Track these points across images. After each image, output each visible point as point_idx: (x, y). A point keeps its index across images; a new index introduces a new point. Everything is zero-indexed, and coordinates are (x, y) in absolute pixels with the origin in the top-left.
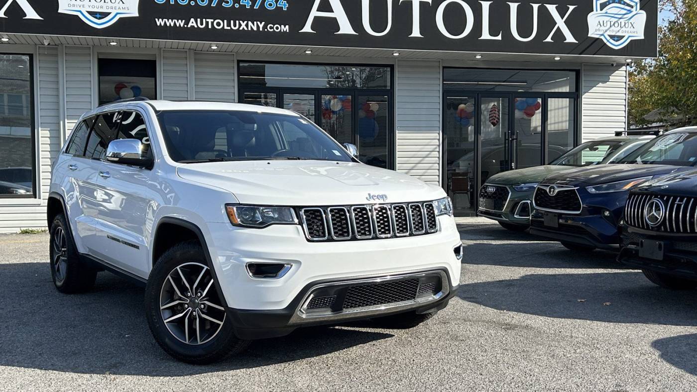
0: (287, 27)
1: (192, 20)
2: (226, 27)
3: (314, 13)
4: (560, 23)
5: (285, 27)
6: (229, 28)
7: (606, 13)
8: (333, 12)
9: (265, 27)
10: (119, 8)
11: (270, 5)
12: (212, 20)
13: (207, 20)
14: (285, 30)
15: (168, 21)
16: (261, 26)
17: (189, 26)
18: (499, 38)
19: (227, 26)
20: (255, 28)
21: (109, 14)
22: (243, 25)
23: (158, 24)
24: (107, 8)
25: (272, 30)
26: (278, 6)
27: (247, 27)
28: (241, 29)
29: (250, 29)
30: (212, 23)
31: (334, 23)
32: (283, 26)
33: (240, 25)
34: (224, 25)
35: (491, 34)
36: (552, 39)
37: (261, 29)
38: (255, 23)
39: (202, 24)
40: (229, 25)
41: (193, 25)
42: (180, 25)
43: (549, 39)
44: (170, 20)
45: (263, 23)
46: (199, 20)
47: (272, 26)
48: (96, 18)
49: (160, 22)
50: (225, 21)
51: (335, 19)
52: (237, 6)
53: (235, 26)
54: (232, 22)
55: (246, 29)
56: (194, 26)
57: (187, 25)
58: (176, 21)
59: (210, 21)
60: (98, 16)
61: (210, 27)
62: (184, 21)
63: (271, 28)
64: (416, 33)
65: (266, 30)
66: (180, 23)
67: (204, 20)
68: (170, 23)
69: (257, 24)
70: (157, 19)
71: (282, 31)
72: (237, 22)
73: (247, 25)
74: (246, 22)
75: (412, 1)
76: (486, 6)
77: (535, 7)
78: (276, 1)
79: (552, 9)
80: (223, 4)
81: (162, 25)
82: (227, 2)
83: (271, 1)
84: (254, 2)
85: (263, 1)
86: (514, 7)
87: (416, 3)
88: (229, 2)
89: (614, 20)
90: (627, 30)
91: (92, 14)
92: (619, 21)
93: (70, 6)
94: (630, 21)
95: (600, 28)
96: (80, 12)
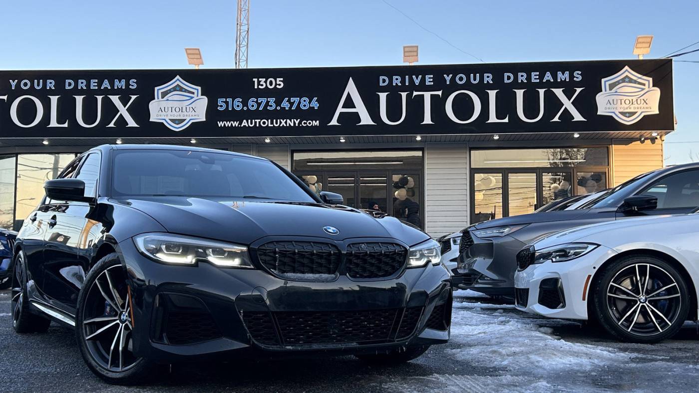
0: (318, 122)
1: (245, 121)
2: (270, 125)
3: (340, 109)
4: (568, 104)
5: (316, 122)
6: (272, 125)
7: (616, 92)
8: (355, 108)
9: (300, 123)
11: (305, 106)
12: (260, 120)
13: (256, 120)
14: (316, 124)
16: (297, 122)
17: (242, 126)
18: (506, 120)
20: (292, 125)
21: (185, 120)
22: (283, 122)
23: (220, 126)
24: (184, 116)
25: (306, 125)
26: (311, 106)
27: (286, 124)
28: (281, 125)
29: (288, 125)
30: (260, 122)
31: (356, 116)
32: (314, 122)
33: (281, 123)
34: (268, 123)
35: (498, 118)
36: (559, 119)
37: (297, 125)
38: (292, 120)
39: (251, 124)
40: (272, 123)
41: (245, 124)
42: (235, 125)
43: (556, 119)
44: (228, 122)
45: (299, 120)
46: (249, 121)
47: (306, 122)
48: (175, 123)
49: (220, 124)
50: (269, 120)
51: (357, 113)
52: (279, 108)
53: (277, 123)
54: (275, 120)
55: (285, 125)
56: (245, 126)
57: (241, 125)
58: (226, 123)
59: (258, 121)
60: (177, 122)
61: (258, 125)
62: (238, 122)
63: (305, 123)
64: (428, 120)
65: (301, 125)
66: (236, 124)
67: (253, 121)
68: (228, 124)
69: (294, 121)
70: (218, 122)
71: (314, 125)
72: (279, 120)
73: (286, 123)
74: (285, 120)
75: (423, 95)
76: (492, 94)
77: (542, 92)
78: (310, 103)
79: (559, 92)
80: (268, 108)
81: (223, 126)
82: (271, 106)
83: (305, 103)
84: (292, 104)
85: (300, 103)
86: (520, 93)
87: (427, 96)
88: (273, 106)
89: (625, 98)
90: (639, 106)
91: (173, 121)
92: (630, 98)
93: (157, 116)
94: (642, 98)
95: (610, 106)
96: (165, 120)
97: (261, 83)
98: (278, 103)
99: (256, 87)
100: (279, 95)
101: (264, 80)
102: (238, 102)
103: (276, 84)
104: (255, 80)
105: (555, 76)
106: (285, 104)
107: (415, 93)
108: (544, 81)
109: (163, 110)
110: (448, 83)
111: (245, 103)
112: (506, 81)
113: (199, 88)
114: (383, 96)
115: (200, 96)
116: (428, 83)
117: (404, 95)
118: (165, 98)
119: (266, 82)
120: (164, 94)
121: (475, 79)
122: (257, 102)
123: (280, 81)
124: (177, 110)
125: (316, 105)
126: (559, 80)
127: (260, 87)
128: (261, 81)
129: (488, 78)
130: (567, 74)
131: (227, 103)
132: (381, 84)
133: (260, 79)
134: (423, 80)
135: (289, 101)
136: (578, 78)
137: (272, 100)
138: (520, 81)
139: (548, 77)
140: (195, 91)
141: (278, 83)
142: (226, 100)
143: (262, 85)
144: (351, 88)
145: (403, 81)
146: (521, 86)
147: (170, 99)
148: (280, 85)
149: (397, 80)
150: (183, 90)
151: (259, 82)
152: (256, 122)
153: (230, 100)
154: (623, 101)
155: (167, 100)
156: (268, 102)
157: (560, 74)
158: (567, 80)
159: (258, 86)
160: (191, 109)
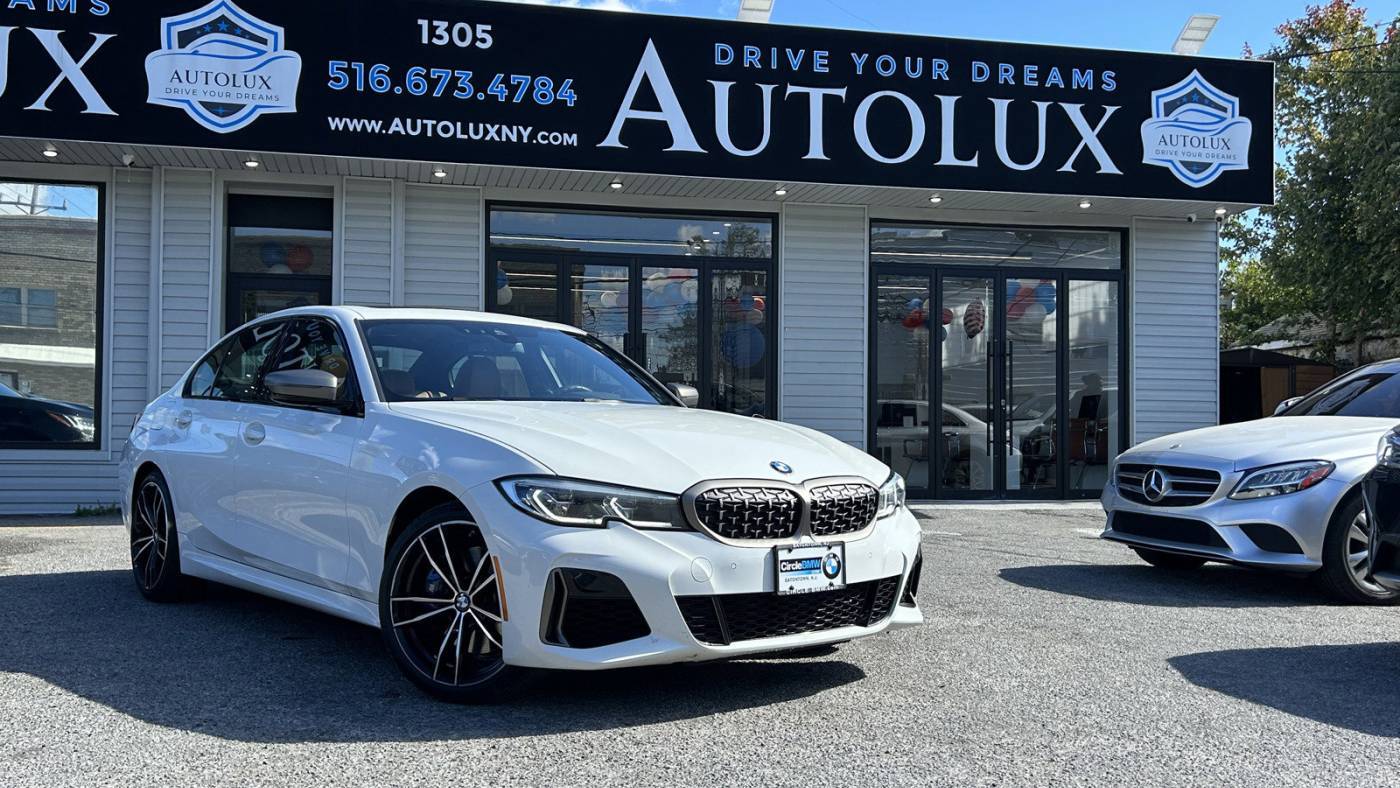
0: (575, 136)
1: (397, 121)
2: (459, 136)
3: (626, 112)
4: (1090, 137)
5: (570, 137)
6: (466, 137)
7: (1176, 120)
8: (661, 111)
9: (533, 136)
10: (261, 97)
11: (544, 96)
12: (434, 122)
13: (425, 121)
14: (570, 143)
15: (351, 121)
16: (526, 134)
17: (390, 132)
18: (974, 163)
19: (462, 133)
20: (514, 138)
21: (242, 106)
22: (492, 131)
23: (333, 128)
24: (239, 96)
25: (546, 142)
26: (558, 98)
27: (500, 136)
28: (488, 138)
29: (504, 139)
30: (434, 127)
31: (662, 131)
32: (566, 135)
33: (486, 132)
34: (455, 130)
35: (958, 156)
36: (1073, 167)
37: (525, 140)
38: (515, 128)
39: (414, 128)
40: (465, 131)
41: (397, 129)
42: (373, 129)
43: (1068, 167)
44: (355, 121)
45: (530, 129)
46: (409, 121)
47: (547, 134)
48: (217, 114)
49: (335, 123)
50: (459, 124)
51: (665, 122)
52: (481, 97)
53: (476, 132)
54: (471, 125)
55: (497, 139)
56: (399, 132)
57: (387, 130)
59: (430, 123)
60: (221, 111)
61: (429, 134)
62: (380, 122)
63: (544, 138)
64: (816, 151)
65: (535, 141)
66: (374, 126)
67: (419, 121)
68: (355, 125)
69: (518, 130)
70: (330, 119)
71: (565, 144)
72: (481, 126)
73: (499, 132)
74: (497, 127)
75: (808, 94)
76: (948, 103)
77: (1042, 107)
78: (555, 90)
79: (1074, 111)
80: (456, 93)
81: (341, 128)
82: (463, 90)
83: (545, 90)
84: (513, 89)
85: (531, 88)
86: (1001, 107)
87: (816, 96)
88: (466, 90)
89: (1191, 133)
90: (1216, 152)
91: (210, 106)
92: (1201, 135)
93: (168, 90)
94: (1221, 136)
95: (1166, 148)
96: (188, 102)
97: (438, 32)
98: (480, 83)
99: (425, 40)
100: (481, 64)
101: (445, 24)
102: (379, 72)
103: (475, 39)
104: (424, 23)
105: (1067, 77)
106: (497, 88)
107: (791, 89)
108: (1048, 85)
109: (183, 77)
110: (859, 72)
111: (398, 78)
112: (975, 79)
113: (280, 31)
114: (722, 90)
115: (282, 51)
116: (817, 69)
117: (767, 90)
118: (189, 48)
119: (449, 30)
120: (185, 38)
121: (914, 69)
122: (427, 77)
123: (484, 31)
124: (222, 80)
125: (571, 97)
126: (1075, 87)
127: (435, 41)
128: (437, 27)
129: (941, 69)
130: (1090, 73)
131: (352, 73)
132: (719, 61)
133: (435, 23)
134: (808, 61)
135: (506, 81)
136: (1109, 85)
137: (465, 77)
138: (1001, 82)
139: (1055, 77)
140: (270, 38)
141: (480, 35)
142: (350, 65)
143: (440, 37)
144: (651, 64)
145: (765, 59)
146: (1003, 92)
147: (201, 50)
148: (483, 41)
149: (752, 56)
150: (239, 32)
151: (432, 30)
152: (424, 127)
153: (358, 67)
154: (1188, 140)
155: (195, 53)
156: (454, 80)
157: (1076, 73)
158: (1090, 88)
159: (430, 39)
160: (259, 82)
